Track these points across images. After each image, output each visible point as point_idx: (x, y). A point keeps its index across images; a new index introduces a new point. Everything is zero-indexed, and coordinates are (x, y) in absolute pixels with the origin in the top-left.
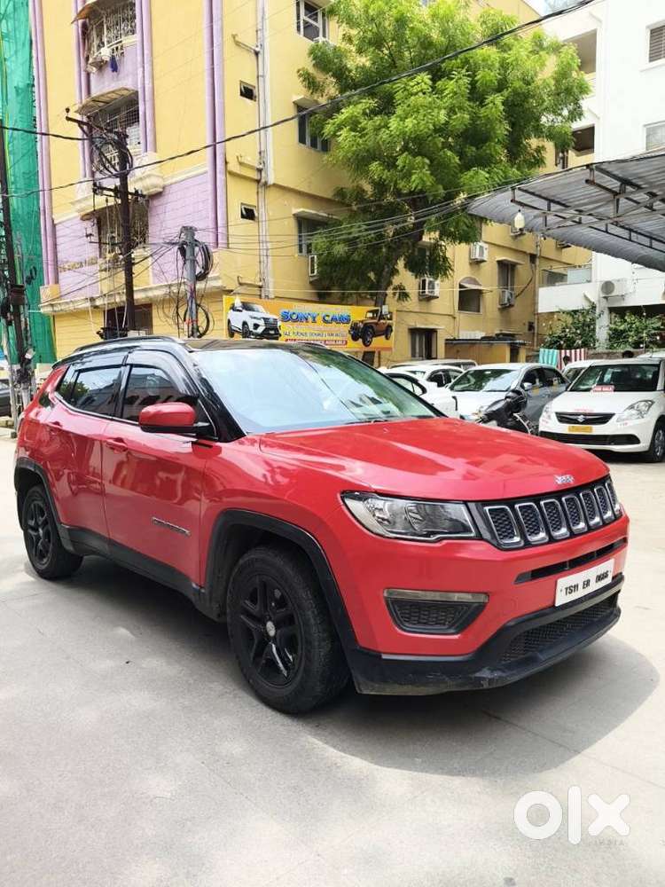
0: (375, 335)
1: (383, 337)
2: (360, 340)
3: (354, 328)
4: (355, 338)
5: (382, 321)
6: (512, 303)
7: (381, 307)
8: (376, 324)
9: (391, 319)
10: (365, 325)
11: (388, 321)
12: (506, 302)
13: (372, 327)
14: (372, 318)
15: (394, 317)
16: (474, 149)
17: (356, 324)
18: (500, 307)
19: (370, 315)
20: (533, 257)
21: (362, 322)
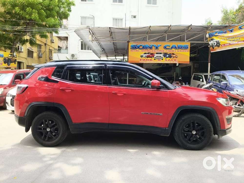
0: (11, 62)
1: (14, 63)
2: (7, 63)
3: (5, 59)
4: (5, 63)
5: (14, 58)
6: (42, 57)
7: (13, 53)
8: (12, 59)
9: (16, 57)
10: (8, 58)
11: (15, 58)
12: (40, 56)
13: (10, 60)
14: (11, 57)
15: (17, 57)
16: (49, 12)
17: (5, 58)
18: (38, 57)
19: (10, 55)
20: (45, 44)
21: (7, 57)
